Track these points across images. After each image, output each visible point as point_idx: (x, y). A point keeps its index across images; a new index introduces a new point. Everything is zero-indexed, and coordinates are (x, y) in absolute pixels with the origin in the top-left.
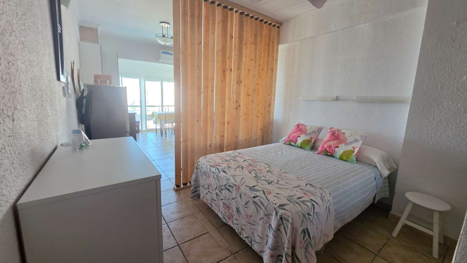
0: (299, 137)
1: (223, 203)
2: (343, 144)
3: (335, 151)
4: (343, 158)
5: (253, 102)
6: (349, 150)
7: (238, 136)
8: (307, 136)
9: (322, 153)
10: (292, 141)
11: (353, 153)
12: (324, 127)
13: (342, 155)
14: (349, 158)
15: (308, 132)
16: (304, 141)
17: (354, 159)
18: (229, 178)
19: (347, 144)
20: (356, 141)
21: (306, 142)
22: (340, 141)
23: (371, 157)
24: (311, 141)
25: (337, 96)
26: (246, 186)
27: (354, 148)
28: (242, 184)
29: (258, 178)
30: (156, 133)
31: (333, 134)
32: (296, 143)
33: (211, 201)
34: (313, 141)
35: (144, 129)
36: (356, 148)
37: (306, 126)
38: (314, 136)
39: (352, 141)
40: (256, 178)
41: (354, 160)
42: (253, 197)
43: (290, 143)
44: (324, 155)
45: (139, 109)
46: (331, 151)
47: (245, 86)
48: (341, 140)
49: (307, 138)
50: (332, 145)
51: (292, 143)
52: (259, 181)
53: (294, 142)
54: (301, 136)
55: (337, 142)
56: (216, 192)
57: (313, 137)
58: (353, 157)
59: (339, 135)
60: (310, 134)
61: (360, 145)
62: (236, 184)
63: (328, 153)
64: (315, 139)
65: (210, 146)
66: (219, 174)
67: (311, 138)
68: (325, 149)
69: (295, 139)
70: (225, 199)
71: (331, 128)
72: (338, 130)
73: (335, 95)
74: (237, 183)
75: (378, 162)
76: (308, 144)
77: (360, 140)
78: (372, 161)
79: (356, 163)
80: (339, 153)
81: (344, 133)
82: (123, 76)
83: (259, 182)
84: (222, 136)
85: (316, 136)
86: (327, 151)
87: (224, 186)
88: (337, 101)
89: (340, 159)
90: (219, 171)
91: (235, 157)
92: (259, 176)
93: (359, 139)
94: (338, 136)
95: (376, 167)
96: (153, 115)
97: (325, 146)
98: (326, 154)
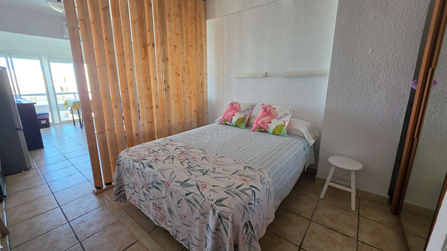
0: (234, 115)
1: (153, 203)
2: (275, 119)
3: (268, 127)
4: (276, 133)
5: (183, 82)
6: (281, 124)
7: (170, 120)
8: (241, 114)
9: (256, 129)
10: (227, 120)
11: (284, 127)
12: (256, 104)
13: (275, 130)
14: (281, 132)
15: (242, 110)
16: (239, 119)
17: (286, 132)
18: (156, 174)
19: (278, 119)
20: (286, 115)
21: (241, 121)
22: (272, 117)
23: (299, 129)
24: (245, 119)
25: (266, 73)
26: (177, 182)
27: (284, 122)
28: (172, 179)
29: (191, 169)
30: (75, 125)
31: (265, 110)
32: (231, 122)
33: (139, 202)
34: (247, 118)
35: (57, 121)
36: (286, 121)
37: (240, 104)
38: (247, 113)
39: (283, 115)
40: (189, 170)
41: (285, 134)
42: (186, 194)
43: (225, 123)
44: (258, 131)
45: (45, 97)
46: (265, 127)
47: (172, 65)
48: (273, 115)
49: (242, 116)
50: (265, 121)
51: (228, 123)
52: (192, 172)
53: (229, 121)
54: (235, 114)
55: (269, 117)
56: (143, 192)
57: (247, 115)
58: (284, 131)
59: (270, 110)
60: (244, 112)
61: (289, 118)
62: (164, 180)
63: (262, 129)
64: (249, 116)
65: (137, 135)
66: (144, 170)
67: (245, 116)
68: (259, 126)
69: (230, 118)
70: (154, 199)
71: (263, 104)
72: (270, 106)
73: (264, 72)
74: (166, 179)
75: (305, 133)
76: (243, 122)
77: (289, 114)
78: (301, 132)
79: (288, 137)
80: (271, 129)
81: (275, 109)
82: (12, 57)
83: (192, 174)
84: (152, 122)
85: (250, 113)
86: (261, 127)
87: (151, 184)
88: (267, 78)
89: (273, 134)
90: (144, 166)
91: (165, 146)
92: (192, 166)
93: (288, 112)
94: (270, 112)
95: (304, 138)
96: (66, 103)
97: (259, 123)
98: (260, 130)
